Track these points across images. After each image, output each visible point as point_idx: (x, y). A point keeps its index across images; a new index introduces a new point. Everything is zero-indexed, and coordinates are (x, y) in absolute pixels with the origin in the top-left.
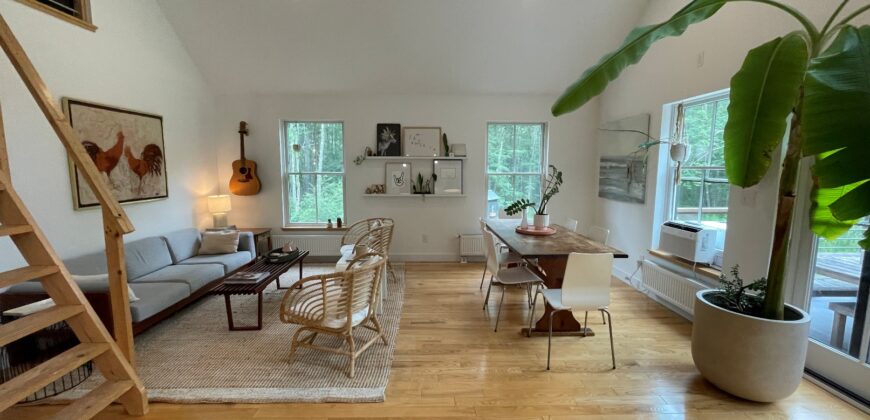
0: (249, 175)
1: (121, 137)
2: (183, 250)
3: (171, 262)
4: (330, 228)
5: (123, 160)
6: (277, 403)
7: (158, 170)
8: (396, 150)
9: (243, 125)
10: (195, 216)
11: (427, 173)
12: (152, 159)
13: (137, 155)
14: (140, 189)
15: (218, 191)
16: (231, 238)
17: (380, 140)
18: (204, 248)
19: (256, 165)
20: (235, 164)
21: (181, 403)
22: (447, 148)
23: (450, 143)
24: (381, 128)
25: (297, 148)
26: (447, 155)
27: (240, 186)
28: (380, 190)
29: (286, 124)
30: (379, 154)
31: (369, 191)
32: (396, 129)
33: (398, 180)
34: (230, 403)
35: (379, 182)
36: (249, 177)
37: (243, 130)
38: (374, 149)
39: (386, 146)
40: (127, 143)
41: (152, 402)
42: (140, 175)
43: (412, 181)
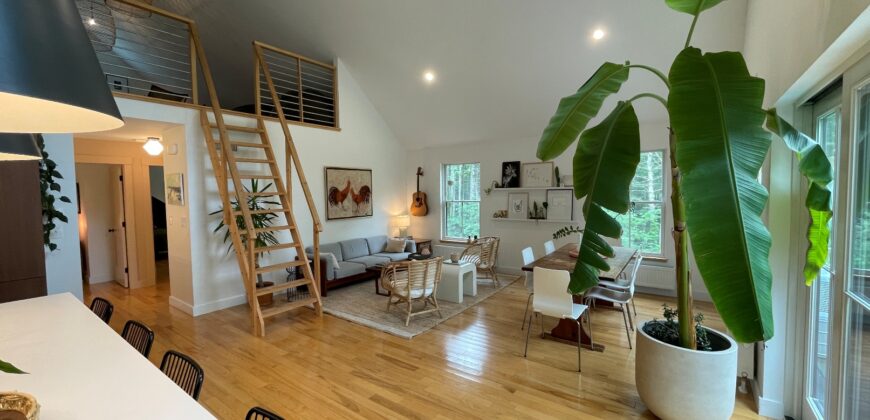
0: (423, 203)
1: (349, 183)
2: (376, 248)
3: (368, 253)
4: (469, 243)
5: (350, 196)
6: (366, 326)
7: (367, 200)
8: (515, 183)
9: (419, 169)
10: (390, 228)
11: (540, 201)
12: (365, 194)
13: (356, 192)
14: (357, 211)
15: (406, 213)
16: (401, 243)
17: (504, 175)
18: (388, 249)
19: (425, 195)
20: (414, 195)
21: (335, 316)
22: (558, 180)
23: (561, 176)
24: (505, 165)
25: (450, 183)
26: (558, 186)
27: (417, 210)
28: (504, 215)
29: (445, 166)
30: (503, 186)
31: (496, 216)
32: (516, 165)
33: (518, 207)
34: (349, 321)
35: (504, 209)
36: (421, 204)
37: (420, 173)
38: (500, 184)
39: (509, 179)
40: (352, 186)
41: (324, 313)
42: (358, 203)
43: (528, 208)
